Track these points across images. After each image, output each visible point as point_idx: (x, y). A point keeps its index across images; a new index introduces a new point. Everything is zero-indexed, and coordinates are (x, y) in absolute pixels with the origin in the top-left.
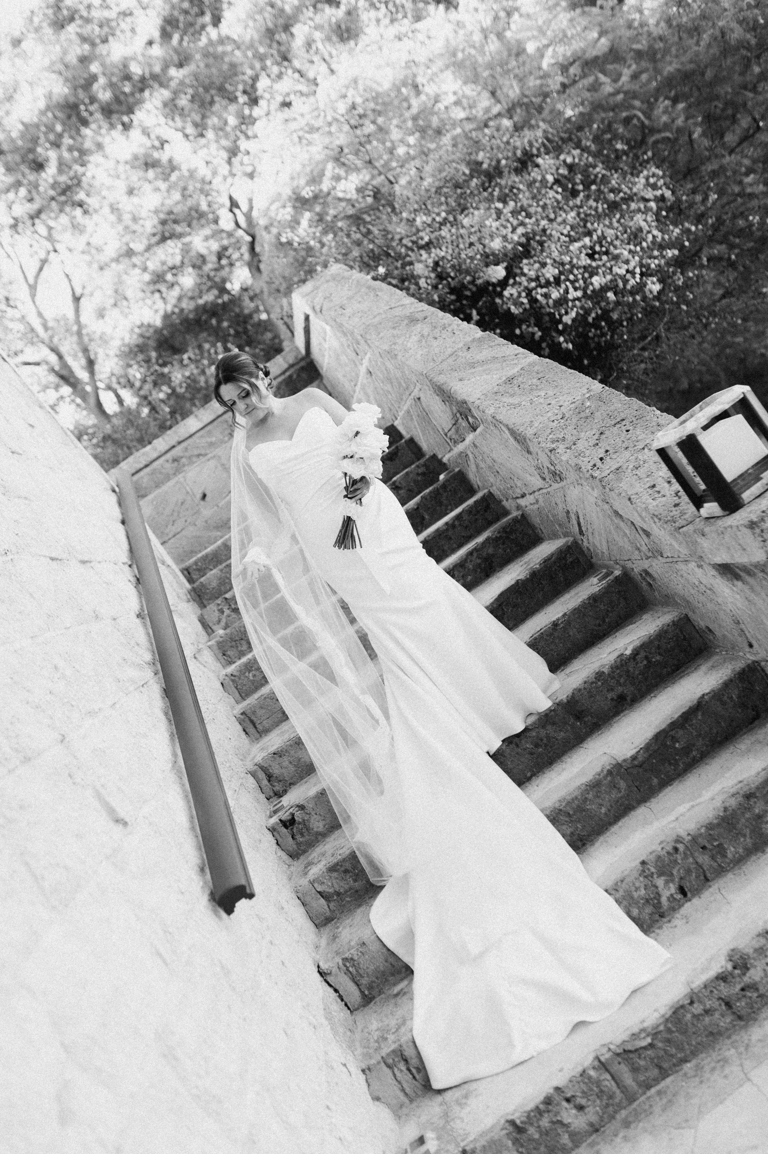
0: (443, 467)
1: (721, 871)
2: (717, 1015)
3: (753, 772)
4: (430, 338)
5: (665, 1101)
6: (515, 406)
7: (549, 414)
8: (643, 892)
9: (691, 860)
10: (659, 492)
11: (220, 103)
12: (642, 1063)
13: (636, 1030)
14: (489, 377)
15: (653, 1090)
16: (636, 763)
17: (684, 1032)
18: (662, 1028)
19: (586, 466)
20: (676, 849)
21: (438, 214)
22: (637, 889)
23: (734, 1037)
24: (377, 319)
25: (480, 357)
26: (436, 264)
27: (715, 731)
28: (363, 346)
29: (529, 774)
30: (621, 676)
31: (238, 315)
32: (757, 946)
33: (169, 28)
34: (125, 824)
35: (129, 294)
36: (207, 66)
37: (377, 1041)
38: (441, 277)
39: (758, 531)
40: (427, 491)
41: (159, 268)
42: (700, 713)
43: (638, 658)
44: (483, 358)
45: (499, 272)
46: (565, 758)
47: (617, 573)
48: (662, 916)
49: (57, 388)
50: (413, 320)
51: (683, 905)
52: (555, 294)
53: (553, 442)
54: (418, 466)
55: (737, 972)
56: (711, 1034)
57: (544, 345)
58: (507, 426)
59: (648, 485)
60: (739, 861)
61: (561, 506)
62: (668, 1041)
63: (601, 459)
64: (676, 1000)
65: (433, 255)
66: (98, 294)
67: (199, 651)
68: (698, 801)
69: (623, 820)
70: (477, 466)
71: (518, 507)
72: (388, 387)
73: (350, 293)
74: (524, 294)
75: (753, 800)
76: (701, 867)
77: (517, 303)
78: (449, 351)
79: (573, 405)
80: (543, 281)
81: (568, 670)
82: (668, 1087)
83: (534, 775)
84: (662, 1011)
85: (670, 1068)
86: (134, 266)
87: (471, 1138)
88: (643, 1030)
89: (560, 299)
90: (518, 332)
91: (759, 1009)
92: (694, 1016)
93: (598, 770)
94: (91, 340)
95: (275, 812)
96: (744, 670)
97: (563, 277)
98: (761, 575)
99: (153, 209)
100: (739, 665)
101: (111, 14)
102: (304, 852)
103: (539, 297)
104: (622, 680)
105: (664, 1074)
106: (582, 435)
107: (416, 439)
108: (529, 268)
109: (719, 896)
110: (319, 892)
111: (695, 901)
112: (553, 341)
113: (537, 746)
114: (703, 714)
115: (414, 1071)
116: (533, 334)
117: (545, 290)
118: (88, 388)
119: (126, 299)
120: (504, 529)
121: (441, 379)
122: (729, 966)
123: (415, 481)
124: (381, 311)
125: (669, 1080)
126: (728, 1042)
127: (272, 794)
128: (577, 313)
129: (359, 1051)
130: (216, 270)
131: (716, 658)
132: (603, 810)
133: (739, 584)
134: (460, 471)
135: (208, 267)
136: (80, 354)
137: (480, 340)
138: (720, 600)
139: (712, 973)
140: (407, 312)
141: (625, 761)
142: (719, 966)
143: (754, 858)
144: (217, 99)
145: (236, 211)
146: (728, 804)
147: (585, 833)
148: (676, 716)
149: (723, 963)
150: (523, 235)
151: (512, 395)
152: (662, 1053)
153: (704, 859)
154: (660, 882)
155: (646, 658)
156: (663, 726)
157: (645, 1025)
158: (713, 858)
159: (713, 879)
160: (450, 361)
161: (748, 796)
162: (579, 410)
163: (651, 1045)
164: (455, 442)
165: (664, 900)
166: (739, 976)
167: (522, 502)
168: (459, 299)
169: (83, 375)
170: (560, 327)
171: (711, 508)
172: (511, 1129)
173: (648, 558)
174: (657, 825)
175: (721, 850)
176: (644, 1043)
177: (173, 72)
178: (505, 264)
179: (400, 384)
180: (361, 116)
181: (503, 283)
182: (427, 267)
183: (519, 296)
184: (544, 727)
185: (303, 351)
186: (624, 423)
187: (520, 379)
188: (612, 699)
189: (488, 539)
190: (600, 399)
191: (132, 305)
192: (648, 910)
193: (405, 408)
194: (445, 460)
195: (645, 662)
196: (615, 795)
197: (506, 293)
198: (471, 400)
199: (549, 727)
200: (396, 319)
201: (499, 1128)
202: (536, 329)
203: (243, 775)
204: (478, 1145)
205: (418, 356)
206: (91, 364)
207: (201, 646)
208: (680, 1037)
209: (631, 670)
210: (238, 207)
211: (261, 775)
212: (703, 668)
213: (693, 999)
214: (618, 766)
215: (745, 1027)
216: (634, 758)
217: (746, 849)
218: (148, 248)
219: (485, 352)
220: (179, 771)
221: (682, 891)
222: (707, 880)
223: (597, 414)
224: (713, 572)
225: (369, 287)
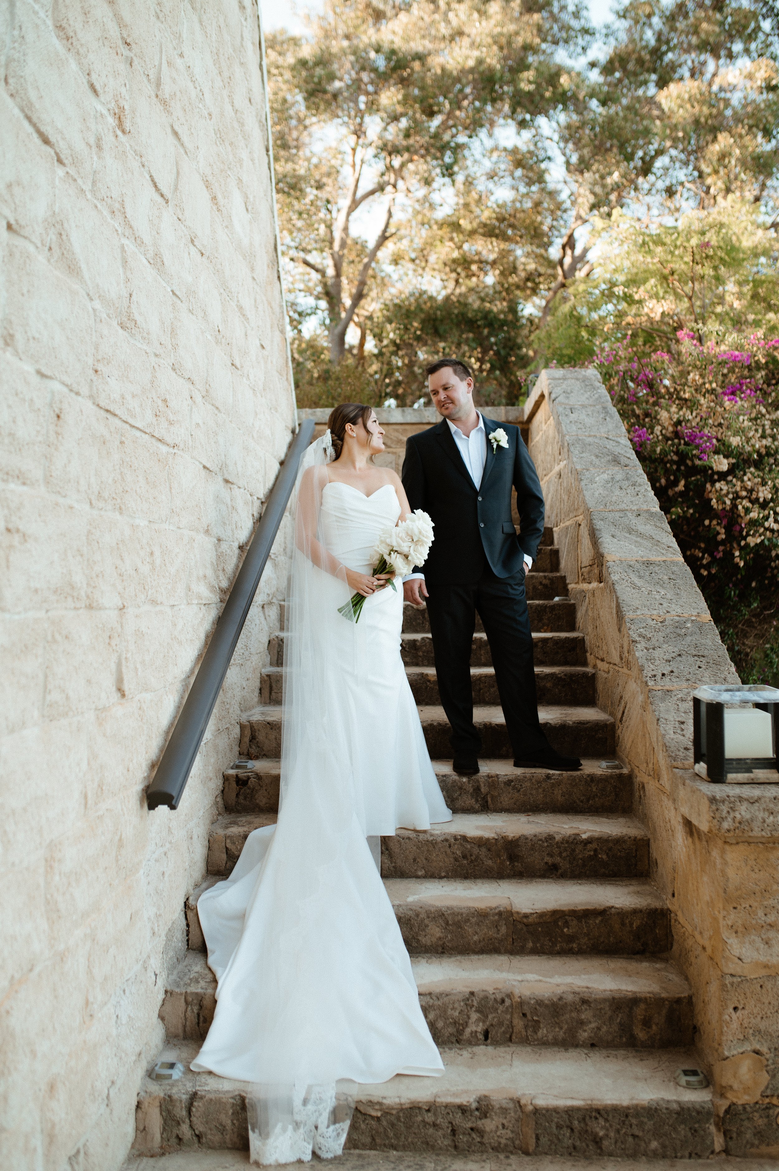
0: (565, 591)
1: (525, 1041)
2: (440, 1133)
3: (602, 987)
4: (617, 485)
5: (360, 1163)
6: (635, 586)
7: (655, 612)
8: (457, 1014)
9: (508, 1017)
10: (682, 730)
11: (613, 156)
12: (363, 1126)
13: (375, 1099)
14: (635, 549)
15: (357, 1151)
16: (525, 920)
17: (408, 1128)
18: (394, 1112)
19: (648, 672)
20: (503, 1001)
21: (710, 383)
22: (453, 1009)
23: (441, 1157)
24: (591, 440)
25: (641, 528)
26: (679, 422)
27: (602, 940)
28: (565, 454)
29: (443, 874)
30: (566, 850)
31: (509, 339)
32: (504, 1106)
33: (617, 64)
34: (123, 695)
35: (432, 258)
36: (625, 119)
37: (191, 979)
38: (677, 435)
39: (714, 807)
40: (537, 602)
41: (470, 256)
42: (600, 918)
43: (589, 846)
44: (642, 531)
45: (722, 464)
46: (479, 882)
47: (625, 771)
48: (458, 1042)
49: (318, 298)
50: (616, 460)
51: (479, 1045)
52: (754, 515)
53: (640, 635)
54: (545, 577)
55: (477, 1113)
56: (427, 1143)
57: (721, 548)
58: (617, 598)
59: (680, 719)
60: (544, 1044)
61: (620, 688)
62: (393, 1125)
63: (663, 675)
64: (419, 1100)
65: (681, 413)
66: (405, 242)
67: (270, 603)
68: (548, 980)
69: (485, 956)
70: (587, 611)
71: (595, 666)
72: (565, 497)
73: (586, 402)
74: (731, 496)
75: (585, 1007)
76: (512, 1027)
77: (720, 499)
78: (623, 506)
79: (677, 618)
80: (754, 496)
81: (532, 818)
82: (369, 1156)
83: (447, 877)
84: (403, 1101)
85: (380, 1145)
86: (451, 239)
87: (207, 1088)
88: (380, 1104)
89: (756, 521)
90: (707, 522)
91: (474, 1151)
92: (423, 1121)
93: (494, 906)
94: (374, 277)
95: (237, 767)
96: (656, 910)
97: (771, 504)
98: (705, 843)
99: (500, 202)
100: (657, 904)
101: (575, 24)
102: (239, 812)
103: (740, 507)
104: (564, 854)
105: (373, 1146)
106: (666, 646)
107: (561, 554)
108: (750, 478)
109: (509, 1057)
110: (227, 848)
111: (490, 1049)
112: (731, 550)
113: (464, 857)
114: (602, 921)
115: (201, 1019)
116: (718, 533)
117: (749, 505)
118: (343, 315)
119: (427, 261)
120: (571, 676)
121: (599, 524)
122: (474, 1105)
123: (535, 588)
124: (598, 435)
125: (373, 1152)
126: (434, 1157)
127: (245, 752)
128: (763, 541)
129: (173, 977)
130: (518, 287)
131: (647, 887)
132: (476, 938)
133: (690, 840)
134: (574, 605)
135: (513, 279)
136: (356, 283)
137: (652, 515)
138: (674, 844)
139: (458, 1101)
140: (617, 450)
141: (518, 913)
142: (467, 1099)
143: (556, 1049)
144: (615, 150)
145: (569, 252)
146: (565, 996)
147: (450, 945)
148: (580, 908)
149: (472, 1100)
150: (766, 447)
151: (640, 577)
152: (381, 1130)
153: (519, 1023)
154: (474, 1016)
155: (595, 850)
156: (565, 908)
157: (384, 1101)
158: (526, 1027)
159: (516, 1043)
160: (618, 515)
161: (584, 1001)
162: (679, 625)
163: (378, 1119)
164: (584, 579)
165: (468, 1031)
166: (476, 1117)
167: (600, 664)
168: (678, 463)
169: (347, 302)
170: (743, 543)
171: (702, 768)
172: (239, 1102)
173: (649, 775)
174: (504, 975)
175: (536, 1026)
176: (374, 1113)
177: (594, 104)
178: (734, 461)
179: (573, 504)
180: (707, 257)
181: (722, 476)
182: (671, 419)
183: (727, 495)
184: (479, 846)
185: (526, 417)
186: (702, 659)
187: (657, 568)
188: (546, 863)
189: (552, 675)
190: (700, 628)
191: (427, 269)
192: (451, 1030)
193: (568, 523)
194: (570, 587)
195: (592, 853)
196: (491, 933)
197: (718, 485)
198: (608, 559)
199: (484, 850)
200: (605, 450)
201: (231, 1095)
202: (723, 531)
203: (233, 722)
204: (209, 1096)
205: (596, 494)
206: (359, 297)
207: (274, 600)
208: (403, 1129)
209: (577, 851)
210: (573, 248)
211: (248, 732)
212: (632, 888)
213: (431, 1107)
214: (510, 913)
215: (454, 1157)
216: (526, 916)
217: (555, 1038)
218: (472, 233)
219: (648, 527)
220: (186, 686)
221: (486, 1035)
222: (510, 1040)
223: (688, 639)
224: (680, 819)
225: (604, 408)
